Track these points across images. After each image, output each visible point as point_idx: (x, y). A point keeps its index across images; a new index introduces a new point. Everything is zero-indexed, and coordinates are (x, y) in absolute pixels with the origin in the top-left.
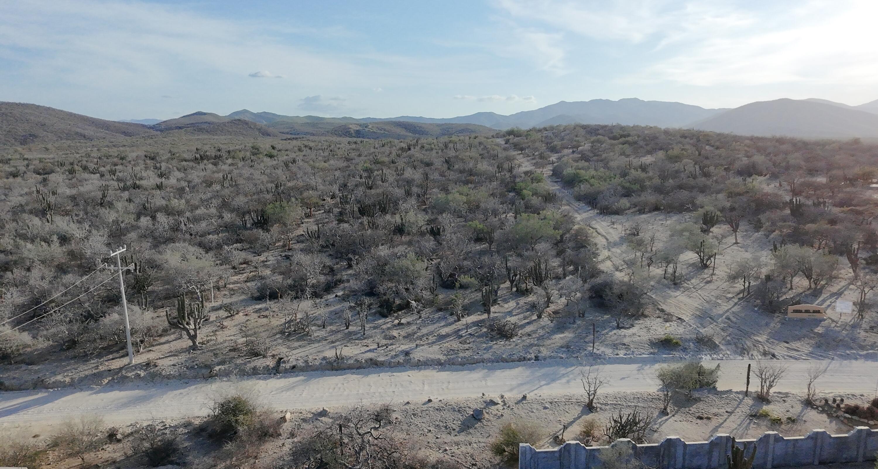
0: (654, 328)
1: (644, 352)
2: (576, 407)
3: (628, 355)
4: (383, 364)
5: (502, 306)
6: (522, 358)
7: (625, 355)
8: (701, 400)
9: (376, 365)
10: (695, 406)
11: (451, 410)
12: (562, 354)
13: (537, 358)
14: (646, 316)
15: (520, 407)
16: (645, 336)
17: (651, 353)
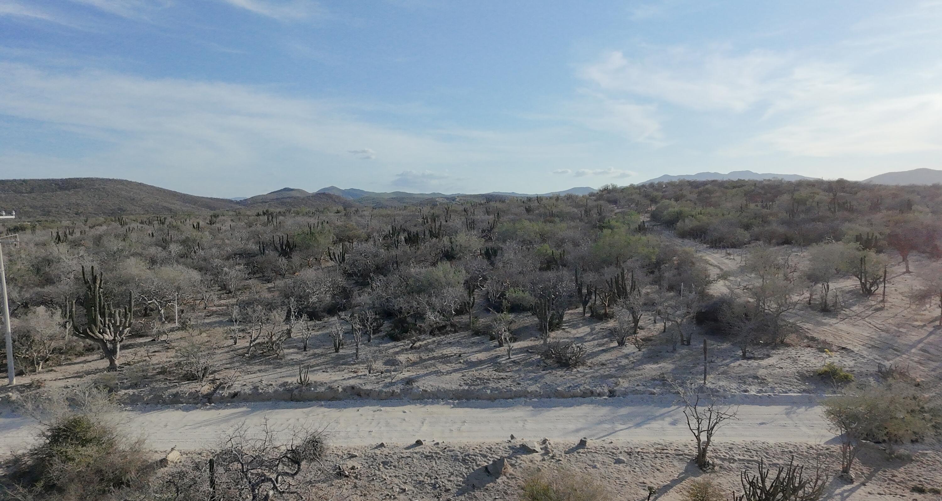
0: (804, 358)
1: (791, 388)
2: (676, 463)
3: (766, 392)
4: (368, 395)
5: (567, 332)
6: (588, 391)
7: (758, 392)
8: (912, 460)
9: (359, 395)
10: (902, 469)
11: (449, 458)
12: (654, 388)
13: (612, 394)
14: (788, 345)
15: (573, 460)
16: (790, 369)
17: (804, 391)
